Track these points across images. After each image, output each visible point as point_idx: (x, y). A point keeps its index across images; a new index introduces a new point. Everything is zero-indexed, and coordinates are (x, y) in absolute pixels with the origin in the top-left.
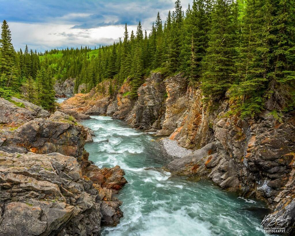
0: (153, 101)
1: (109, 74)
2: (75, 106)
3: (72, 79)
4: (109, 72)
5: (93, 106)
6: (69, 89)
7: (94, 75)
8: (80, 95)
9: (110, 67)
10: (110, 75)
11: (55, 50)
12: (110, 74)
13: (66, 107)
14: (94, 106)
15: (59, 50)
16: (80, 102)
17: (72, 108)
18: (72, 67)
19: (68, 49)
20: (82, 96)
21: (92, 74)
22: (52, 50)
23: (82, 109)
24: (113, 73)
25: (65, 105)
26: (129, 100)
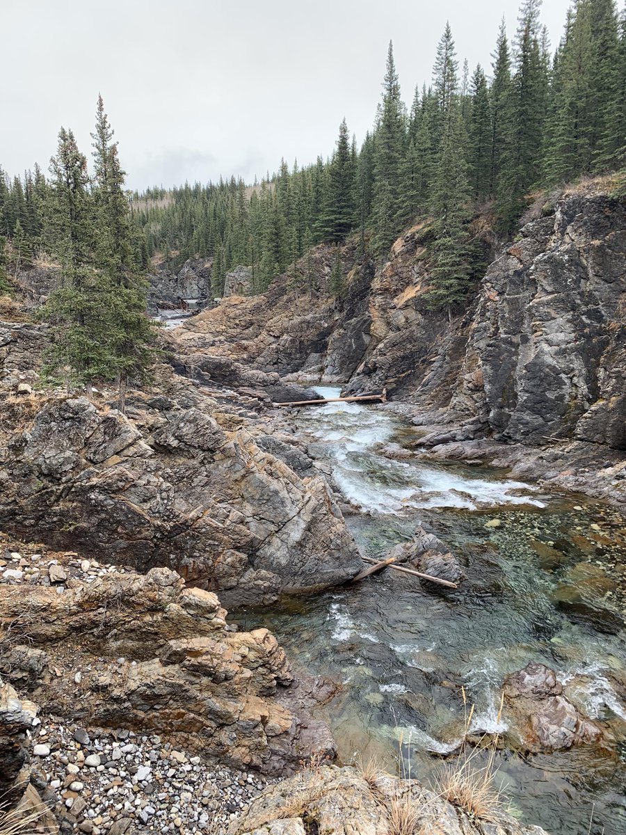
0: (569, 321)
1: (327, 229)
2: (222, 338)
3: (201, 260)
4: (327, 223)
5: (278, 337)
6: (196, 287)
7: (276, 234)
8: (237, 303)
9: (331, 205)
10: (331, 234)
11: (156, 190)
12: (330, 229)
13: (192, 343)
14: (285, 337)
15: (167, 190)
16: (237, 325)
17: (212, 345)
18: (200, 228)
19: (186, 185)
20: (244, 305)
21: (272, 233)
22: (148, 191)
23: (245, 348)
24: (340, 225)
25: (190, 333)
26: (420, 316)
